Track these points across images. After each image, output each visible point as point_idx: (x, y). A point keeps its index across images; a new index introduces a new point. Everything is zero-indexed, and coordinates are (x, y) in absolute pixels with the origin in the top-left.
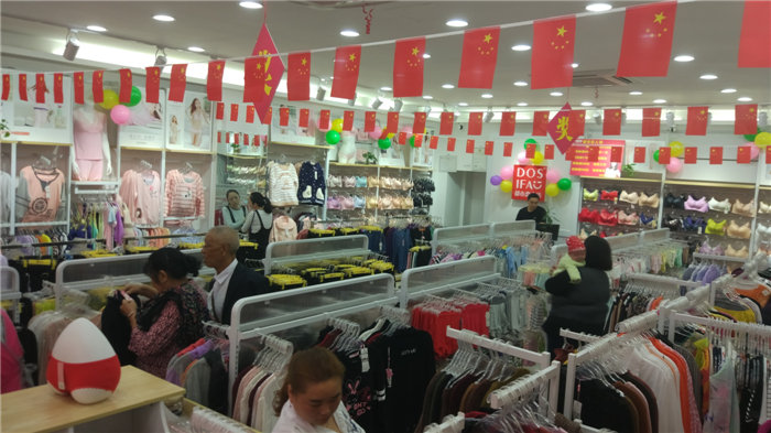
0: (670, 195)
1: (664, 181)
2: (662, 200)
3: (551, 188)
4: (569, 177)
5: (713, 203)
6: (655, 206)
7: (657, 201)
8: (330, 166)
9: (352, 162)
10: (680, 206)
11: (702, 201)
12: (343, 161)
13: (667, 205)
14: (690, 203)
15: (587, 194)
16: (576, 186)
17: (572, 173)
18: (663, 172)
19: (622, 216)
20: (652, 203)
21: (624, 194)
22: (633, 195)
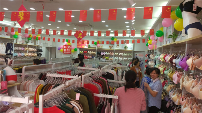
0: (98, 52)
1: (97, 49)
2: (96, 53)
3: (73, 50)
4: (77, 48)
5: (106, 53)
6: (95, 54)
7: (95, 53)
8: (15, 44)
9: (21, 43)
10: (100, 54)
11: (104, 53)
12: (18, 43)
13: (97, 54)
14: (102, 53)
15: (81, 52)
16: (78, 50)
17: (77, 47)
18: (96, 47)
19: (88, 57)
20: (94, 54)
21: (89, 52)
22: (90, 52)
